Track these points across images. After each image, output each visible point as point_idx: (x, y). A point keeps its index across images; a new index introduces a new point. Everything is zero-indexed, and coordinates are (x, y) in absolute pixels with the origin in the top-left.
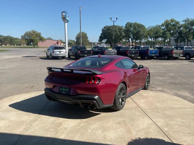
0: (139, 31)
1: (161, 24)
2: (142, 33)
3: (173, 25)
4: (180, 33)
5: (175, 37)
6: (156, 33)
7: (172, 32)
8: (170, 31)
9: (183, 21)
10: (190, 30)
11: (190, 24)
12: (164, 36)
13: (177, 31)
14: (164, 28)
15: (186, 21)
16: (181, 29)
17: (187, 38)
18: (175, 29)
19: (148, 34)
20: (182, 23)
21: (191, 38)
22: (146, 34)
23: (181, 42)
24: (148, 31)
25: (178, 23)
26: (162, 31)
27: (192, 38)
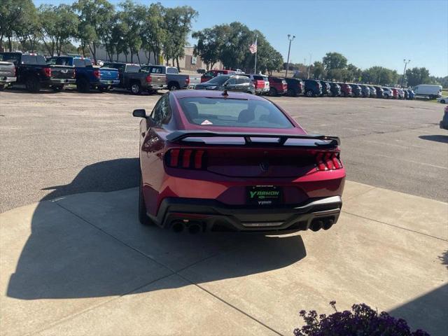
0: (19, 13)
1: (71, 5)
2: (25, 19)
3: (101, 11)
4: (117, 32)
5: (105, 40)
6: (63, 25)
7: (99, 26)
8: (94, 23)
9: (121, 5)
10: (135, 27)
11: (134, 14)
12: (81, 34)
13: (109, 27)
14: (80, 14)
15: (125, 7)
16: (119, 22)
17: (132, 45)
18: (105, 20)
19: (44, 25)
20: (119, 9)
21: (140, 45)
22: (36, 22)
23: (119, 52)
24: (40, 16)
25: (111, 7)
26: (76, 21)
27: (142, 47)
